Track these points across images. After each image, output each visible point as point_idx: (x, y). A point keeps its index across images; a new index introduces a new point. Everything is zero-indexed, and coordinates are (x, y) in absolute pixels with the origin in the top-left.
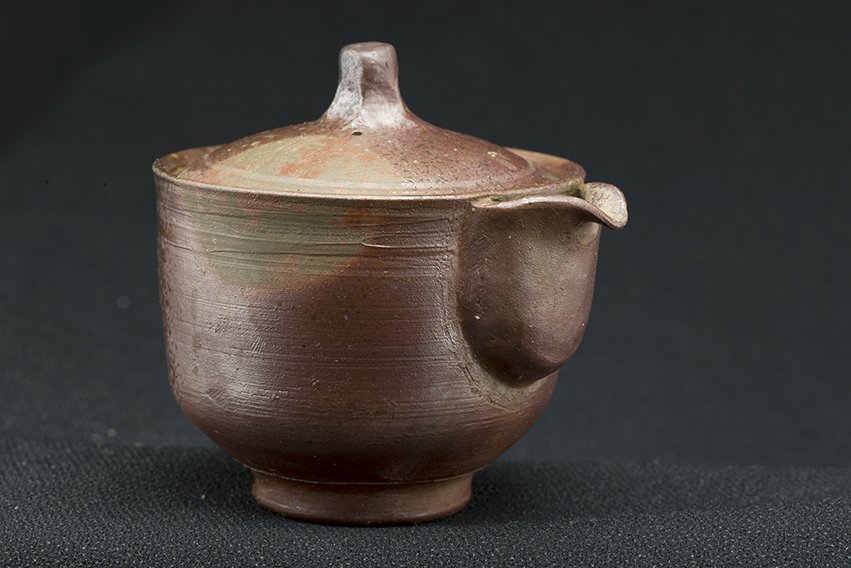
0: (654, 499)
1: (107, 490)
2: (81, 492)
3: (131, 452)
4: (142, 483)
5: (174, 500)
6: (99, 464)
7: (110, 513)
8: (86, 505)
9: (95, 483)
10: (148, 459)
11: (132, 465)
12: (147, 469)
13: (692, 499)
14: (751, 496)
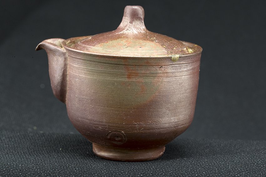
0: (206, 151)
1: (30, 148)
2: (21, 149)
3: (38, 135)
4: (41, 145)
5: (51, 150)
6: (28, 139)
7: (30, 154)
8: (22, 152)
9: (26, 146)
10: (44, 137)
11: (38, 140)
12: (43, 141)
13: (218, 150)
14: (237, 149)
